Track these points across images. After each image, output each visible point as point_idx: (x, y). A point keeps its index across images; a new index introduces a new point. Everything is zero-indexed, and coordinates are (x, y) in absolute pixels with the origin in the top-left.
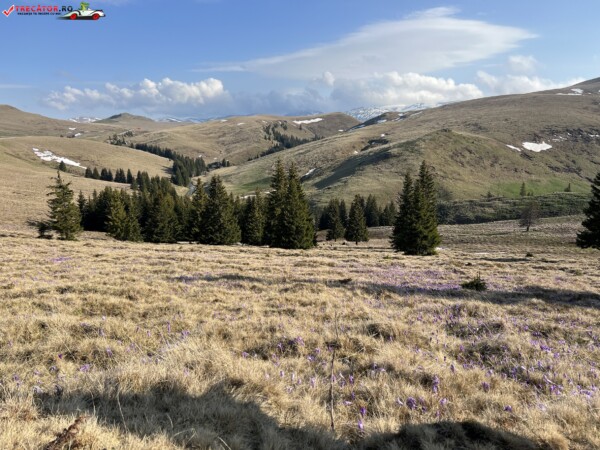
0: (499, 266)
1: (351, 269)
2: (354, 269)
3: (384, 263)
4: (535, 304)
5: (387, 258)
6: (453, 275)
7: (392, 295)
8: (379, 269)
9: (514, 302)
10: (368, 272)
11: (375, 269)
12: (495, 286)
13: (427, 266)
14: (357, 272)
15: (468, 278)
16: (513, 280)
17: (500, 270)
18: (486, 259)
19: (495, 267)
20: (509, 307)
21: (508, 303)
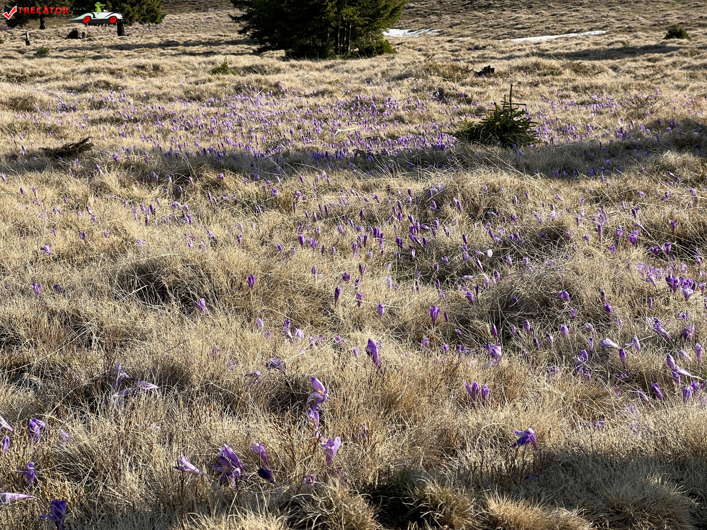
0: (578, 70)
1: (95, 114)
2: (104, 113)
3: (212, 86)
4: (670, 168)
5: (223, 69)
6: (435, 106)
7: (228, 179)
8: (194, 106)
9: (609, 170)
10: (155, 118)
11: (178, 107)
12: (562, 131)
13: (354, 85)
14: (116, 121)
15: (480, 111)
16: (617, 107)
17: (582, 81)
18: (542, 54)
19: (567, 74)
20: (594, 184)
21: (593, 174)
